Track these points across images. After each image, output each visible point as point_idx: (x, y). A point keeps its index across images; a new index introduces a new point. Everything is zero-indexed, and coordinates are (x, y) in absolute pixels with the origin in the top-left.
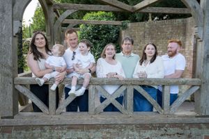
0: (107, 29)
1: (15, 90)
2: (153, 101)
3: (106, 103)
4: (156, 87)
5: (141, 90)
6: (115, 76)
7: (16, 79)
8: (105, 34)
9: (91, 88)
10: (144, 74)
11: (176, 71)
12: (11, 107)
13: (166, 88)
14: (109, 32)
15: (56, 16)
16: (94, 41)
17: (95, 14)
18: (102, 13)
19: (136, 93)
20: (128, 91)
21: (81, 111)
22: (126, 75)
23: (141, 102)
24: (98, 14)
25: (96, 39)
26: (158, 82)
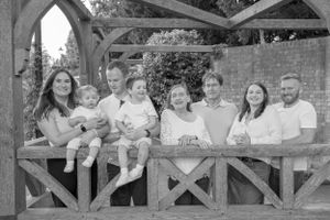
0: (188, 60)
1: (19, 169)
2: (263, 186)
3: (179, 190)
4: (267, 161)
5: (241, 167)
6: (194, 142)
7: (21, 149)
8: (184, 68)
9: (151, 164)
10: (246, 137)
11: (302, 130)
12: (13, 200)
13: (286, 162)
14: (191, 65)
15: (98, 39)
16: (165, 80)
17: (167, 35)
18: (178, 32)
19: (232, 172)
20: (218, 168)
21: (136, 204)
22: (212, 140)
23: (241, 188)
24: (173, 33)
25: (169, 77)
26: (270, 150)
